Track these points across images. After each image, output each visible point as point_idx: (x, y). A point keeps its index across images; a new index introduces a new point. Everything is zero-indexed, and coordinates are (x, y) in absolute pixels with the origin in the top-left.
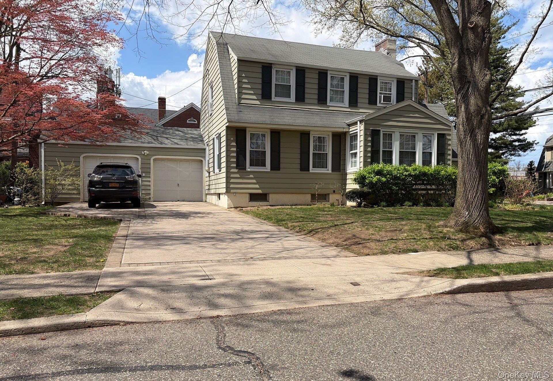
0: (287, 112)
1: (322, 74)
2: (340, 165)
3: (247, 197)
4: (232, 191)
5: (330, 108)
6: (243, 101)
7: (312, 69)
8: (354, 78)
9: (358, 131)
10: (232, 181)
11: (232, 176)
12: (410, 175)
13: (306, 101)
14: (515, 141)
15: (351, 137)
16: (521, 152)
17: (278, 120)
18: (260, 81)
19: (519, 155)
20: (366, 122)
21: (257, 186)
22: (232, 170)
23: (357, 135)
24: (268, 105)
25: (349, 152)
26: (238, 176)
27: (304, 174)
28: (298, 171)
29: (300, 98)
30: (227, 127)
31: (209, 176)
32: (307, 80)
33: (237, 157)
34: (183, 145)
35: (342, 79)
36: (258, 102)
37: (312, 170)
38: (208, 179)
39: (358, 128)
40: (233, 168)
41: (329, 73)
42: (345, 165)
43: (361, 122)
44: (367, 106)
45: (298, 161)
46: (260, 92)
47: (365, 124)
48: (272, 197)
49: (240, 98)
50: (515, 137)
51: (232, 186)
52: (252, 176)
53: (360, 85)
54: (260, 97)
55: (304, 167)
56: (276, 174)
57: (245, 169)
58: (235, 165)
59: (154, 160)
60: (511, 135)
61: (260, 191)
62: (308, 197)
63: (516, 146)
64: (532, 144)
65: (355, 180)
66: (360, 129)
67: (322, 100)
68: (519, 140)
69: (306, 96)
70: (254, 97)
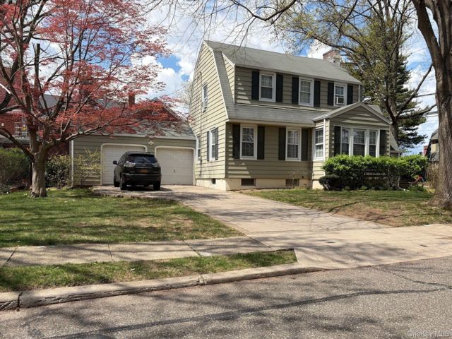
0: (270, 110)
1: (295, 79)
2: (307, 155)
3: (240, 181)
4: (230, 176)
5: (301, 108)
6: (238, 101)
7: (288, 75)
8: (318, 82)
9: (324, 127)
10: (230, 168)
11: (230, 164)
12: (366, 165)
13: (284, 101)
14: (409, 135)
15: (317, 132)
16: (414, 145)
17: (263, 118)
18: (250, 84)
19: (413, 147)
20: (331, 120)
21: (247, 173)
22: (230, 159)
23: (322, 131)
24: (256, 105)
25: (314, 145)
26: (233, 164)
27: (281, 163)
28: (277, 160)
29: (279, 99)
30: (227, 123)
31: (201, 164)
32: (284, 84)
33: (234, 148)
34: (179, 136)
35: (309, 83)
36: (249, 102)
37: (287, 159)
38: (199, 166)
39: (324, 124)
40: (231, 157)
41: (300, 78)
42: (311, 155)
43: (327, 119)
44: (326, 106)
45: (277, 152)
46: (250, 94)
47: (331, 122)
48: (258, 182)
49: (236, 99)
50: (409, 132)
51: (229, 172)
52: (243, 164)
53: (321, 89)
54: (250, 98)
55: (282, 157)
56: (261, 162)
57: (239, 158)
58: (232, 155)
59: (157, 149)
60: (406, 130)
61: (249, 177)
62: (284, 182)
63: (410, 139)
64: (423, 138)
65: (324, 168)
66: (326, 126)
67: (295, 101)
68: (412, 134)
69: (284, 97)
70: (246, 98)
